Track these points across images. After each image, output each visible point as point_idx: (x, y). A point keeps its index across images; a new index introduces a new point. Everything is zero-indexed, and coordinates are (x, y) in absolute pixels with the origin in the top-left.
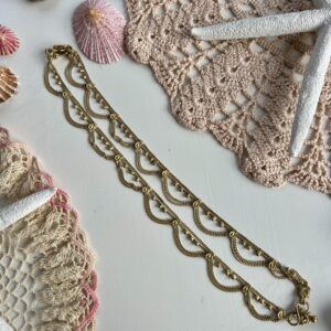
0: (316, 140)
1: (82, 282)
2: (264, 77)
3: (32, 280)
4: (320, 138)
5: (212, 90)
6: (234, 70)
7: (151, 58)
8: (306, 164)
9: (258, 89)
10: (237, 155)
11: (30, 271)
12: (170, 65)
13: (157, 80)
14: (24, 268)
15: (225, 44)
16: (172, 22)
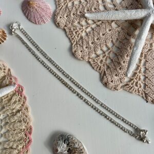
0: (139, 71)
2: (117, 39)
3: (2, 127)
5: (92, 43)
7: (65, 26)
8: (132, 82)
11: (1, 123)
12: (74, 29)
13: (67, 36)
15: (100, 22)
16: (77, 10)
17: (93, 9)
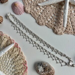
0: (69, 24)
1: (23, 63)
2: (55, 12)
3: (12, 65)
4: (69, 23)
5: (45, 16)
6: (49, 11)
7: (30, 12)
8: (67, 29)
9: (54, 15)
10: (52, 29)
11: (11, 63)
12: (35, 13)
13: (32, 16)
14: (10, 62)
15: (46, 6)
16: (34, 3)
17: (41, 2)
